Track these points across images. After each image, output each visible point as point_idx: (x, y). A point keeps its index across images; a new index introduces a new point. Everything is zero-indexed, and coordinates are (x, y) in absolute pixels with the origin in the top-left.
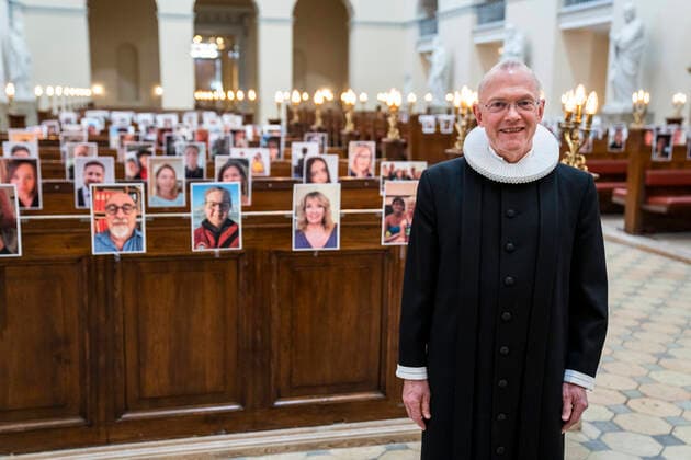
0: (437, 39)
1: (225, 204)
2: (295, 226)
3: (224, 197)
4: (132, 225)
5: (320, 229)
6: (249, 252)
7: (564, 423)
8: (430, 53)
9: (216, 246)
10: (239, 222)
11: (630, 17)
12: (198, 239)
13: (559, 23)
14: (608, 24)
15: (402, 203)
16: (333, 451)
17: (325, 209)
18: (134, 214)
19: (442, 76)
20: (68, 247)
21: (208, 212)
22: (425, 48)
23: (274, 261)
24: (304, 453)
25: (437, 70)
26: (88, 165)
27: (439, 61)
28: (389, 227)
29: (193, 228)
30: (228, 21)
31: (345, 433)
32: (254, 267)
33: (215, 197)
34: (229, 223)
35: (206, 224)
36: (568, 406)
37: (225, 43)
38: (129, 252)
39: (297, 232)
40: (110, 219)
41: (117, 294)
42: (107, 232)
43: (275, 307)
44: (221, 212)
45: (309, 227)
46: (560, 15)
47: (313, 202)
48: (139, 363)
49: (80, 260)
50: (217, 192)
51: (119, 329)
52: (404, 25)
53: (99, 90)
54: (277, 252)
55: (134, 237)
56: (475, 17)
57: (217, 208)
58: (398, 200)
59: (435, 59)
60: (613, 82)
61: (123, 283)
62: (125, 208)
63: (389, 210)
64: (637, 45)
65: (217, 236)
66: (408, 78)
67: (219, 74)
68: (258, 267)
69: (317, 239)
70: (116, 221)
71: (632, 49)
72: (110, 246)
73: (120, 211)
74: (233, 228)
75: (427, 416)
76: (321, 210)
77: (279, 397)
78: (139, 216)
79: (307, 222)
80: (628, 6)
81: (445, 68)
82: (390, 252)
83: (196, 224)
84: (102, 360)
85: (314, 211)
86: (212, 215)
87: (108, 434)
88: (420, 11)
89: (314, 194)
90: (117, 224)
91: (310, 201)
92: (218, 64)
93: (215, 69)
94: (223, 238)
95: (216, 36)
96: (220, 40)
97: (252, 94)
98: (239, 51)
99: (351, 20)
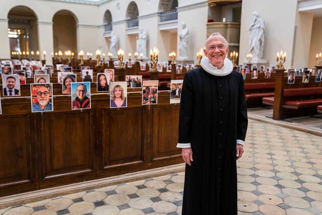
0: (112, 32)
1: (84, 91)
2: (111, 99)
3: (84, 88)
4: (48, 100)
5: (120, 99)
6: (94, 109)
7: (237, 158)
8: (110, 38)
9: (81, 107)
10: (90, 98)
11: (184, 27)
12: (74, 105)
13: (159, 28)
14: (177, 29)
15: (149, 89)
16: (127, 184)
17: (122, 92)
18: (49, 95)
19: (115, 46)
20: (21, 110)
21: (78, 94)
22: (108, 36)
23: (103, 112)
24: (116, 186)
25: (113, 44)
26: (8, 78)
27: (113, 40)
28: (144, 98)
29: (72, 101)
30: (23, 23)
31: (130, 177)
32: (96, 115)
33: (80, 88)
34: (86, 98)
35: (77, 99)
36: (238, 152)
37: (21, 32)
38: (47, 111)
39: (112, 101)
40: (39, 98)
41: (42, 128)
42: (38, 103)
43: (104, 130)
44: (83, 94)
45: (116, 99)
47: (117, 89)
48: (51, 155)
49: (26, 115)
50: (81, 86)
51: (43, 143)
54: (104, 109)
55: (49, 105)
56: (127, 24)
57: (81, 92)
58: (148, 88)
59: (112, 40)
60: (180, 49)
61: (44, 124)
62: (45, 93)
63: (144, 92)
64: (187, 37)
65: (81, 103)
67: (19, 45)
68: (97, 115)
69: (119, 103)
70: (41, 99)
71: (186, 38)
72: (38, 109)
73: (43, 94)
74: (88, 100)
75: (192, 160)
76: (120, 92)
77: (106, 165)
78: (50, 96)
79: (115, 97)
80: (183, 23)
81: (116, 44)
82: (145, 107)
83: (73, 99)
84: (36, 156)
85: (118, 93)
86: (79, 95)
87: (39, 185)
88: (104, 22)
89: (117, 86)
90: (42, 100)
91: (116, 89)
92: (18, 40)
93: (17, 42)
94: (84, 104)
95: (17, 29)
96: (19, 31)
97: (38, 53)
98: (29, 35)
99: (77, 24)
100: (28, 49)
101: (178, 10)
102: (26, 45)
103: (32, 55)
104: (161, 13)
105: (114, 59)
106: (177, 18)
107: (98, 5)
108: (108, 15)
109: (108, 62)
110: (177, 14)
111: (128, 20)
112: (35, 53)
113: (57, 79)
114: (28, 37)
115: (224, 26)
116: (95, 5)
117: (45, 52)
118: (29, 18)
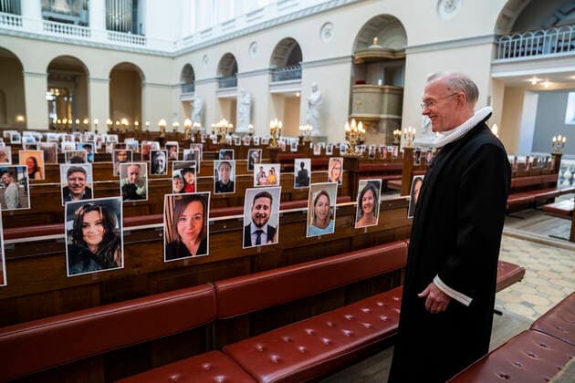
8: (193, 101)
11: (315, 89)
13: (270, 89)
14: (299, 92)
22: (187, 99)
25: (196, 111)
27: (197, 105)
30: (65, 80)
37: (60, 92)
46: (270, 86)
52: (173, 86)
56: (218, 84)
59: (195, 105)
66: (175, 114)
67: (54, 110)
71: (319, 104)
80: (314, 84)
81: (201, 110)
88: (181, 80)
92: (55, 103)
93: (52, 107)
95: (54, 88)
96: (57, 90)
97: (86, 122)
98: (73, 97)
99: (143, 82)
100: (70, 115)
101: (303, 66)
102: (67, 110)
103: (77, 125)
104: (274, 70)
106: (300, 77)
107: (173, 58)
108: (188, 72)
110: (301, 71)
111: (220, 79)
112: (81, 122)
113: (253, 178)
114: (71, 99)
115: (379, 90)
116: (169, 57)
117: (96, 121)
118: (76, 73)
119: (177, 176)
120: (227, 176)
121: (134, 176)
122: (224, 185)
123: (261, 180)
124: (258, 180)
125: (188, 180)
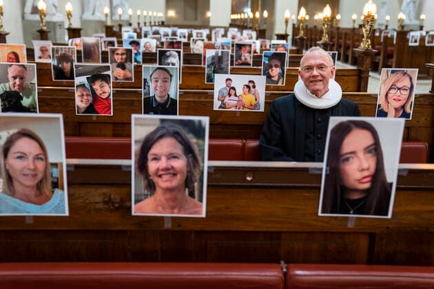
53: (172, 13)
100: (260, 8)
105: (408, 25)
109: (395, 34)
119: (83, 86)
120: (166, 90)
121: (17, 81)
122: (159, 104)
123: (227, 100)
124: (222, 99)
125: (98, 92)
